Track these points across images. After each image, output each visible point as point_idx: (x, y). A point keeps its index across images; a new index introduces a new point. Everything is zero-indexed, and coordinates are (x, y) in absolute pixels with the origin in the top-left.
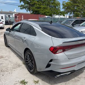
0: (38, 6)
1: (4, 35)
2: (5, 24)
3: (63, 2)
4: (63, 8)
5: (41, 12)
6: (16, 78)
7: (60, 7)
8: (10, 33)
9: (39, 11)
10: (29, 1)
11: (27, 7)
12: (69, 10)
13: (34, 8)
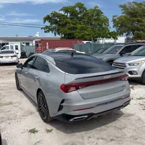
0: (72, 25)
1: (16, 73)
2: (21, 58)
3: (114, 16)
4: (114, 26)
5: (76, 35)
6: (25, 126)
7: (109, 25)
8: (23, 70)
9: (73, 34)
10: (58, 20)
11: (54, 28)
12: (123, 28)
13: (66, 29)
